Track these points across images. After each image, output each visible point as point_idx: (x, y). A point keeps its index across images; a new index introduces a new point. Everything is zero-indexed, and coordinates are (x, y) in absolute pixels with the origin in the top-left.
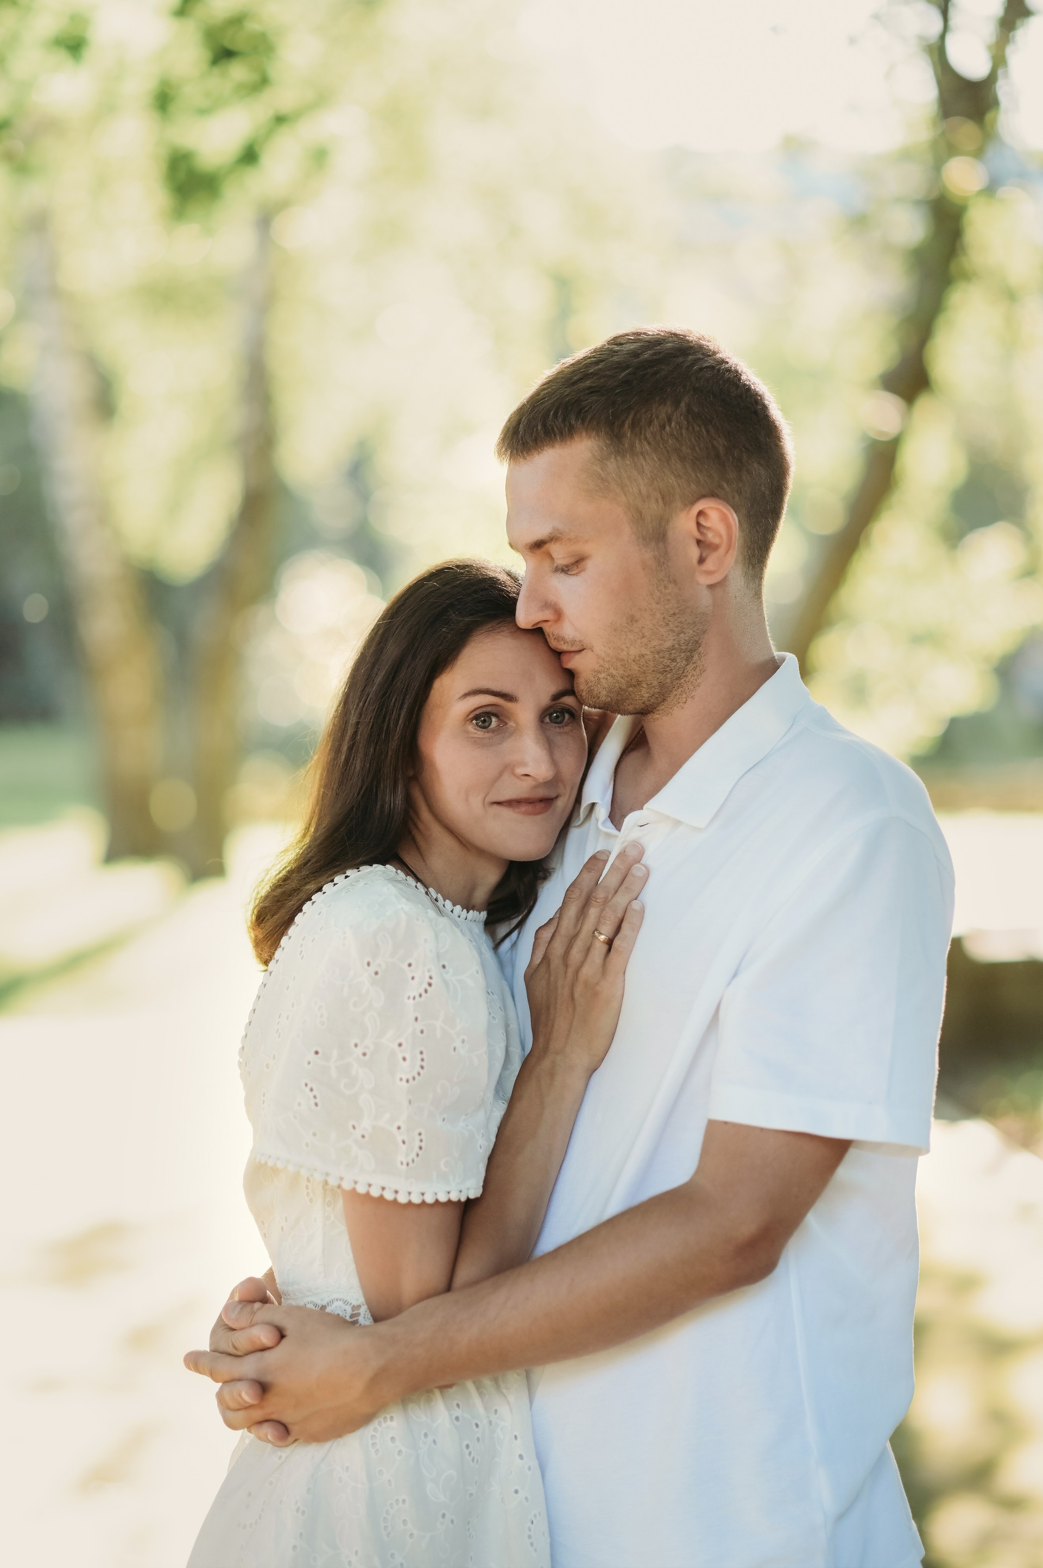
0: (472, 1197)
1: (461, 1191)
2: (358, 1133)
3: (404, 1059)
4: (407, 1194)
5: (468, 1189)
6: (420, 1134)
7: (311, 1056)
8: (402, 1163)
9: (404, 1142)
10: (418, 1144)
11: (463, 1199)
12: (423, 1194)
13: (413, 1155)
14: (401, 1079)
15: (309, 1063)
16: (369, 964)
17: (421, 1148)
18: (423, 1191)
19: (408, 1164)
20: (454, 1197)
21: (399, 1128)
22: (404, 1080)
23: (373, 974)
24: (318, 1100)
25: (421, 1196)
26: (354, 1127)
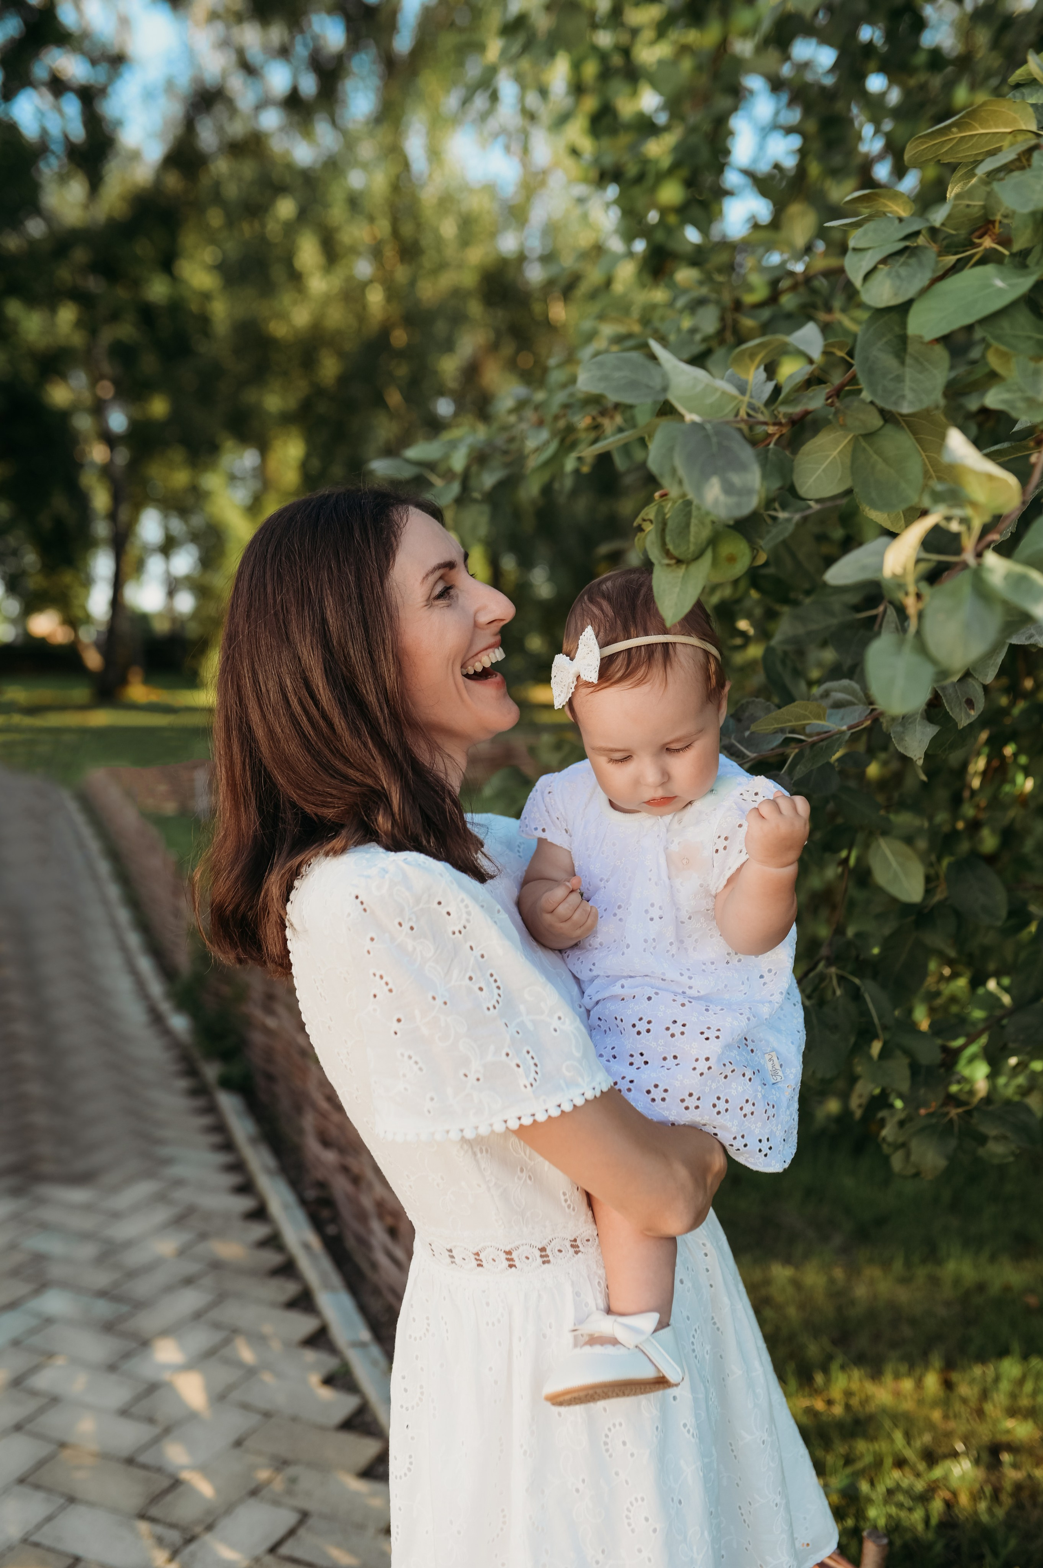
0: (605, 1089)
1: (594, 1089)
2: (472, 1078)
3: (481, 989)
4: (545, 1112)
5: (600, 1084)
6: (528, 1052)
7: (396, 1026)
8: (525, 1087)
9: (518, 1066)
10: (532, 1062)
11: (598, 1094)
12: (559, 1106)
13: (533, 1074)
14: (488, 1009)
15: (396, 1033)
16: (400, 924)
17: (536, 1065)
18: (558, 1103)
19: (532, 1085)
20: (590, 1095)
21: (507, 1055)
22: (491, 1008)
23: (409, 931)
24: (420, 1064)
25: (558, 1108)
26: (466, 1075)
